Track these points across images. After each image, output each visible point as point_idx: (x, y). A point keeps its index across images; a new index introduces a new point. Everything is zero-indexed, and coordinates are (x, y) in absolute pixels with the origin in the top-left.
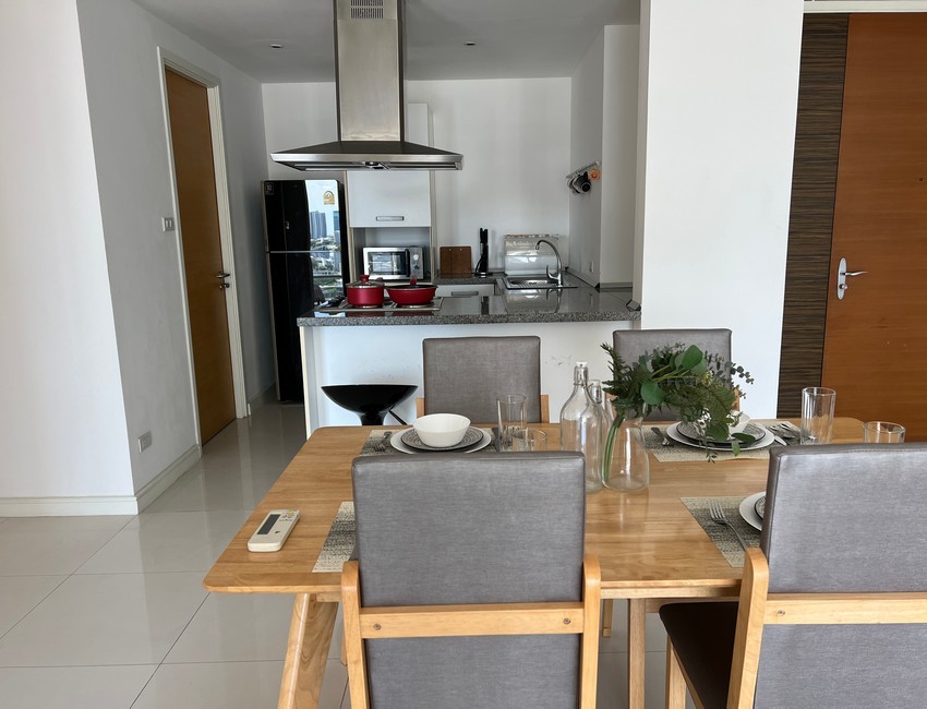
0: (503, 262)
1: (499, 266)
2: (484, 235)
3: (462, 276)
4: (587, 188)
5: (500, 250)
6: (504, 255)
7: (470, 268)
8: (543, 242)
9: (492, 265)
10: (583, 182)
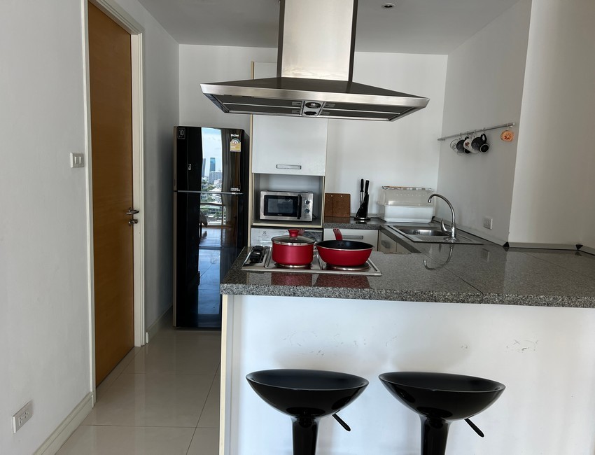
0: (382, 210)
1: (379, 213)
4: (485, 148)
6: (383, 203)
8: (436, 196)
10: (482, 143)
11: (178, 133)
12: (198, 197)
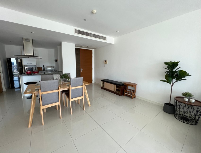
0: (47, 69)
1: (46, 69)
2: (44, 66)
3: (41, 70)
4: (57, 61)
5: (46, 68)
6: (47, 68)
7: (42, 70)
8: (52, 67)
9: (45, 69)
10: (56, 61)
11: (7, 59)
12: (12, 69)
